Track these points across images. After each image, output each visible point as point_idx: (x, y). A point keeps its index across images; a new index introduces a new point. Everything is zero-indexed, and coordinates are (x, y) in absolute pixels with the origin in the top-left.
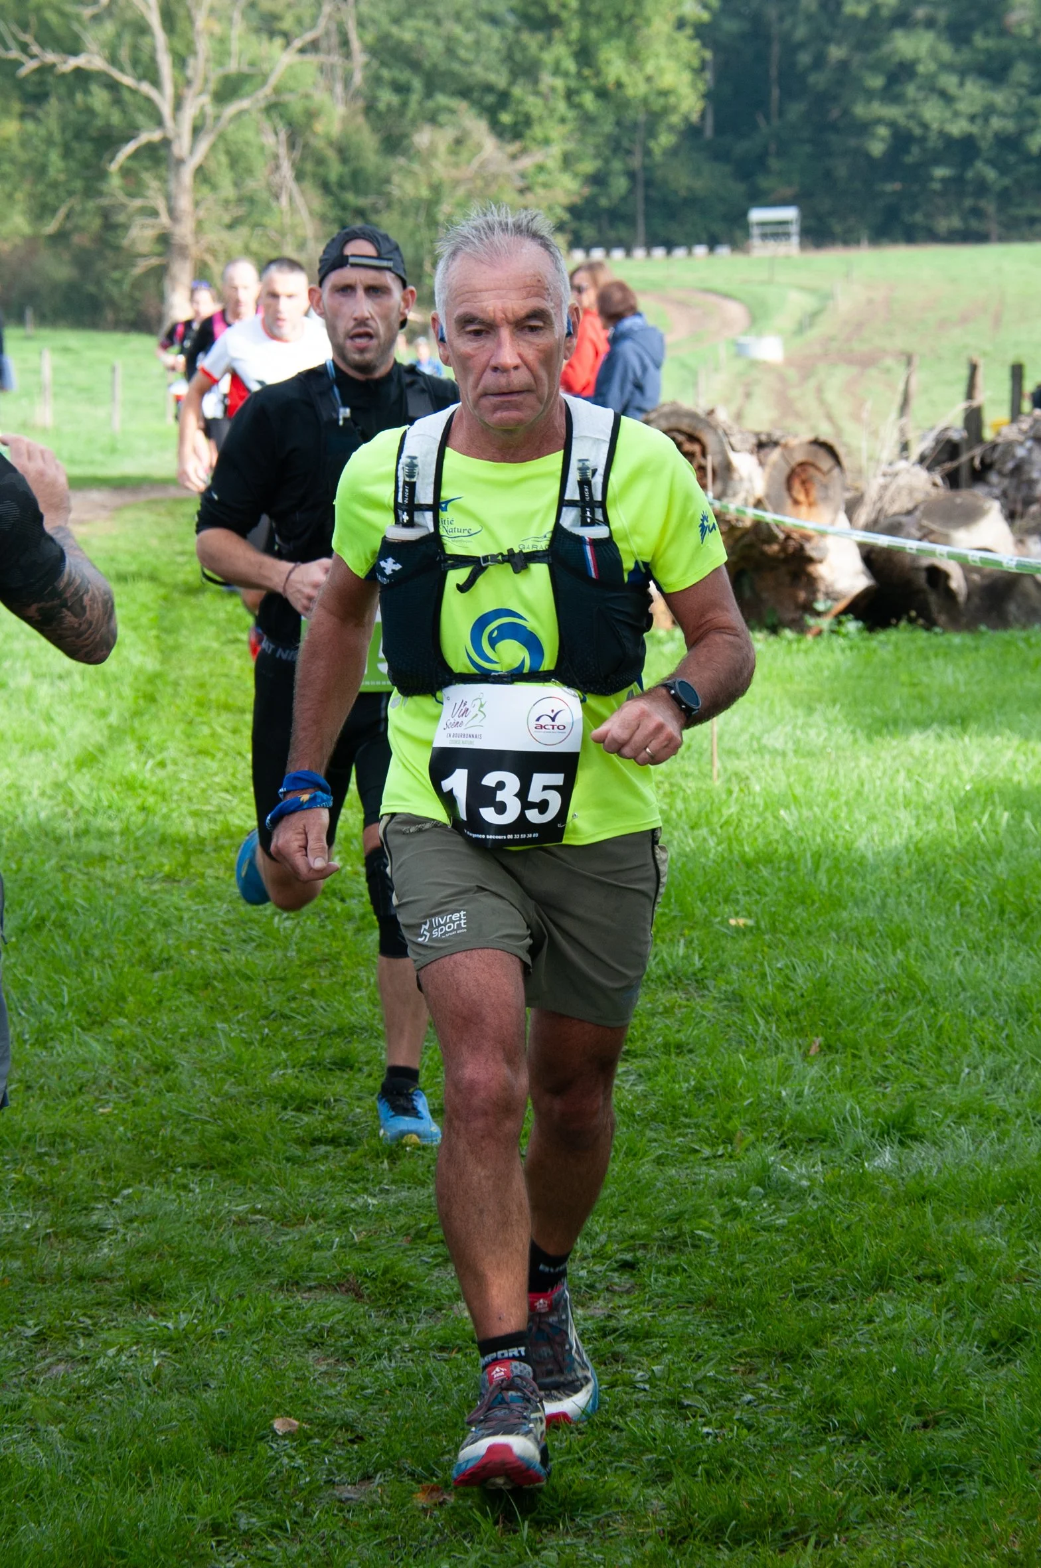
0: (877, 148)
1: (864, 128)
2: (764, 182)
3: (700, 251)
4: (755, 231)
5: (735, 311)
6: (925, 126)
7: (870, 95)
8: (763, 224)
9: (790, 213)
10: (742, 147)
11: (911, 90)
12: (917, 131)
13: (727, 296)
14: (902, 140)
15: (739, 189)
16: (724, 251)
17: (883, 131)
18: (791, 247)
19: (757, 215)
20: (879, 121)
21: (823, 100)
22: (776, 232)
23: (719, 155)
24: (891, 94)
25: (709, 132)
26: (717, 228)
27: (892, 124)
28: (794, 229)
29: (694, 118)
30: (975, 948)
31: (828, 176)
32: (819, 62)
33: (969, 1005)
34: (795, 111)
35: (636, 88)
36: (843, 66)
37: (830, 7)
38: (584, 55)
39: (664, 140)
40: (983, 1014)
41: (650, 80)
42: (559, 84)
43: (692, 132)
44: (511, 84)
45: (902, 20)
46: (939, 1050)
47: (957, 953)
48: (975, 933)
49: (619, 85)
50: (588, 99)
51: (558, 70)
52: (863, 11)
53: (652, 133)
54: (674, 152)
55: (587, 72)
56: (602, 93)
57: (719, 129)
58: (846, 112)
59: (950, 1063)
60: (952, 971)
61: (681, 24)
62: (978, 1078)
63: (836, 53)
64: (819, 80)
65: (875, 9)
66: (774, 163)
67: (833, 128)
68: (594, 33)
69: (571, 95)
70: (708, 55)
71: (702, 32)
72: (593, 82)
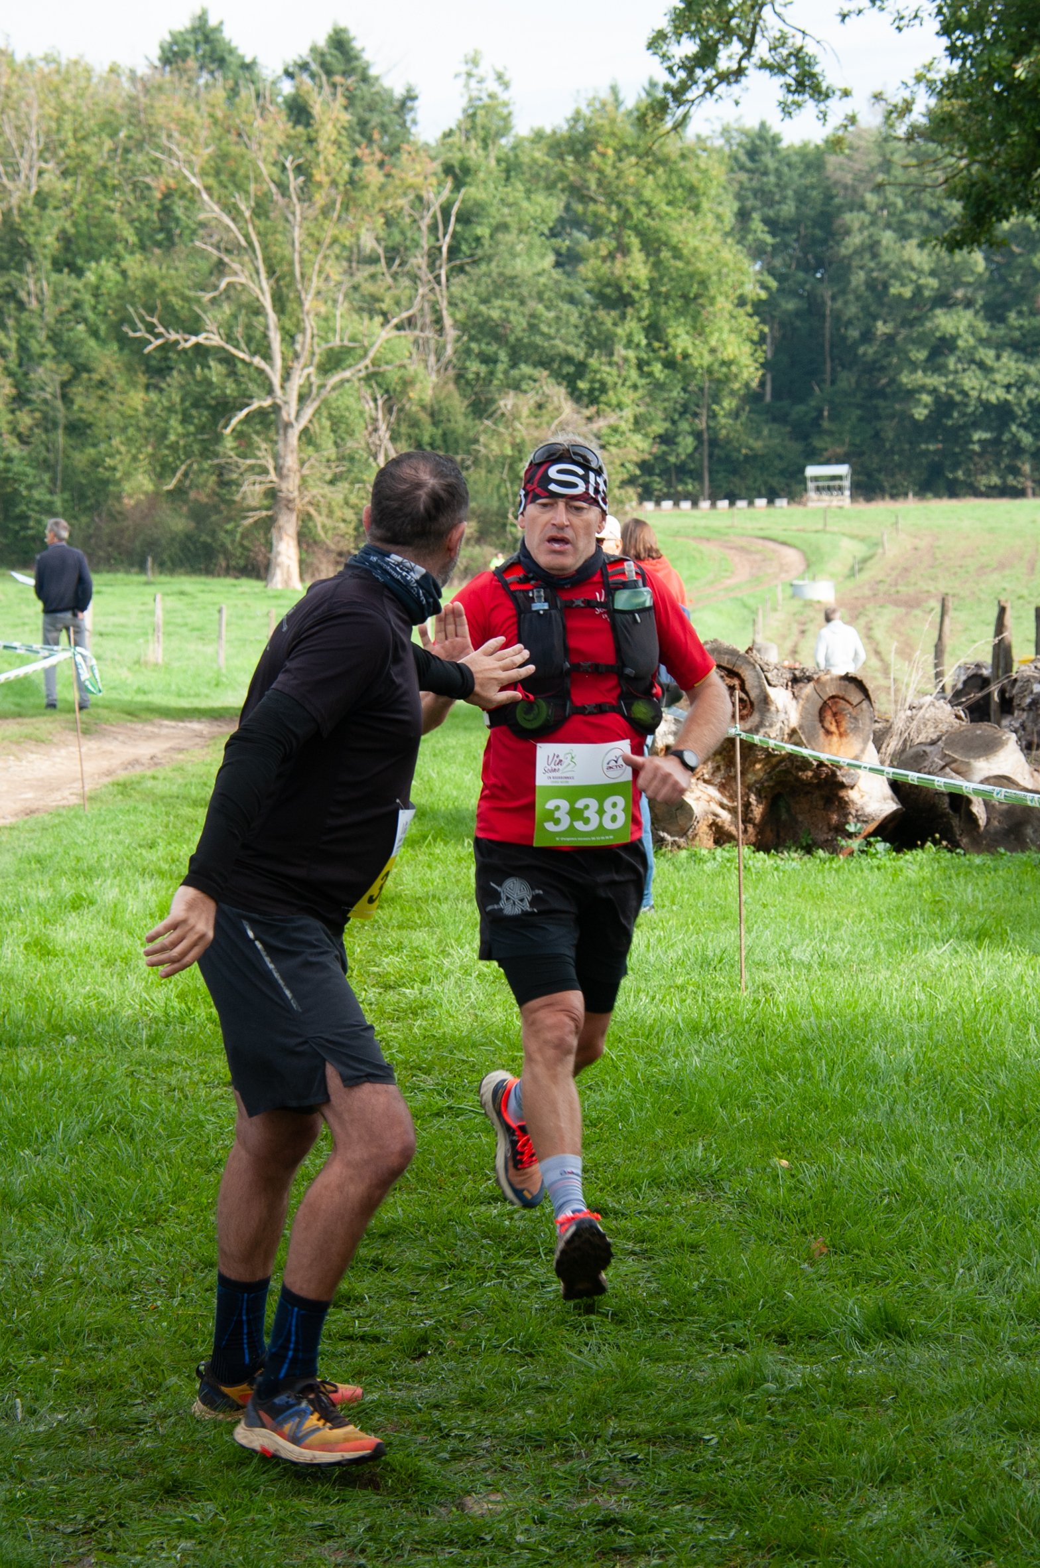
0: (920, 413)
1: (910, 394)
2: (817, 443)
3: (761, 502)
4: (811, 485)
5: (791, 556)
6: (965, 394)
7: (914, 366)
8: (816, 479)
9: (843, 470)
10: (798, 411)
11: (951, 362)
12: (958, 398)
13: (784, 543)
14: (943, 406)
15: (798, 447)
16: (782, 503)
17: (926, 398)
18: (844, 500)
19: (811, 471)
20: (922, 388)
21: (873, 368)
22: (829, 486)
23: (778, 418)
24: (934, 363)
25: (768, 398)
26: (776, 483)
27: (934, 391)
28: (847, 483)
29: (754, 384)
30: (974, 1153)
31: (877, 435)
32: (867, 336)
33: (967, 1209)
34: (847, 380)
35: (701, 359)
36: (890, 339)
37: (877, 288)
38: (654, 330)
39: (729, 403)
40: (978, 1217)
41: (713, 351)
42: (631, 354)
43: (753, 398)
44: (588, 355)
45: (943, 300)
46: (937, 1251)
47: (958, 1158)
48: (976, 1140)
49: (686, 356)
50: (657, 368)
51: (629, 344)
52: (907, 292)
53: (716, 399)
54: (736, 415)
55: (656, 345)
56: (669, 364)
57: (777, 395)
58: (892, 381)
59: (947, 1264)
60: (952, 1175)
61: (741, 302)
62: (972, 1279)
63: (881, 328)
64: (868, 351)
65: (919, 290)
66: (826, 424)
67: (882, 394)
68: (664, 311)
69: (641, 365)
70: (766, 329)
71: (760, 309)
72: (663, 353)
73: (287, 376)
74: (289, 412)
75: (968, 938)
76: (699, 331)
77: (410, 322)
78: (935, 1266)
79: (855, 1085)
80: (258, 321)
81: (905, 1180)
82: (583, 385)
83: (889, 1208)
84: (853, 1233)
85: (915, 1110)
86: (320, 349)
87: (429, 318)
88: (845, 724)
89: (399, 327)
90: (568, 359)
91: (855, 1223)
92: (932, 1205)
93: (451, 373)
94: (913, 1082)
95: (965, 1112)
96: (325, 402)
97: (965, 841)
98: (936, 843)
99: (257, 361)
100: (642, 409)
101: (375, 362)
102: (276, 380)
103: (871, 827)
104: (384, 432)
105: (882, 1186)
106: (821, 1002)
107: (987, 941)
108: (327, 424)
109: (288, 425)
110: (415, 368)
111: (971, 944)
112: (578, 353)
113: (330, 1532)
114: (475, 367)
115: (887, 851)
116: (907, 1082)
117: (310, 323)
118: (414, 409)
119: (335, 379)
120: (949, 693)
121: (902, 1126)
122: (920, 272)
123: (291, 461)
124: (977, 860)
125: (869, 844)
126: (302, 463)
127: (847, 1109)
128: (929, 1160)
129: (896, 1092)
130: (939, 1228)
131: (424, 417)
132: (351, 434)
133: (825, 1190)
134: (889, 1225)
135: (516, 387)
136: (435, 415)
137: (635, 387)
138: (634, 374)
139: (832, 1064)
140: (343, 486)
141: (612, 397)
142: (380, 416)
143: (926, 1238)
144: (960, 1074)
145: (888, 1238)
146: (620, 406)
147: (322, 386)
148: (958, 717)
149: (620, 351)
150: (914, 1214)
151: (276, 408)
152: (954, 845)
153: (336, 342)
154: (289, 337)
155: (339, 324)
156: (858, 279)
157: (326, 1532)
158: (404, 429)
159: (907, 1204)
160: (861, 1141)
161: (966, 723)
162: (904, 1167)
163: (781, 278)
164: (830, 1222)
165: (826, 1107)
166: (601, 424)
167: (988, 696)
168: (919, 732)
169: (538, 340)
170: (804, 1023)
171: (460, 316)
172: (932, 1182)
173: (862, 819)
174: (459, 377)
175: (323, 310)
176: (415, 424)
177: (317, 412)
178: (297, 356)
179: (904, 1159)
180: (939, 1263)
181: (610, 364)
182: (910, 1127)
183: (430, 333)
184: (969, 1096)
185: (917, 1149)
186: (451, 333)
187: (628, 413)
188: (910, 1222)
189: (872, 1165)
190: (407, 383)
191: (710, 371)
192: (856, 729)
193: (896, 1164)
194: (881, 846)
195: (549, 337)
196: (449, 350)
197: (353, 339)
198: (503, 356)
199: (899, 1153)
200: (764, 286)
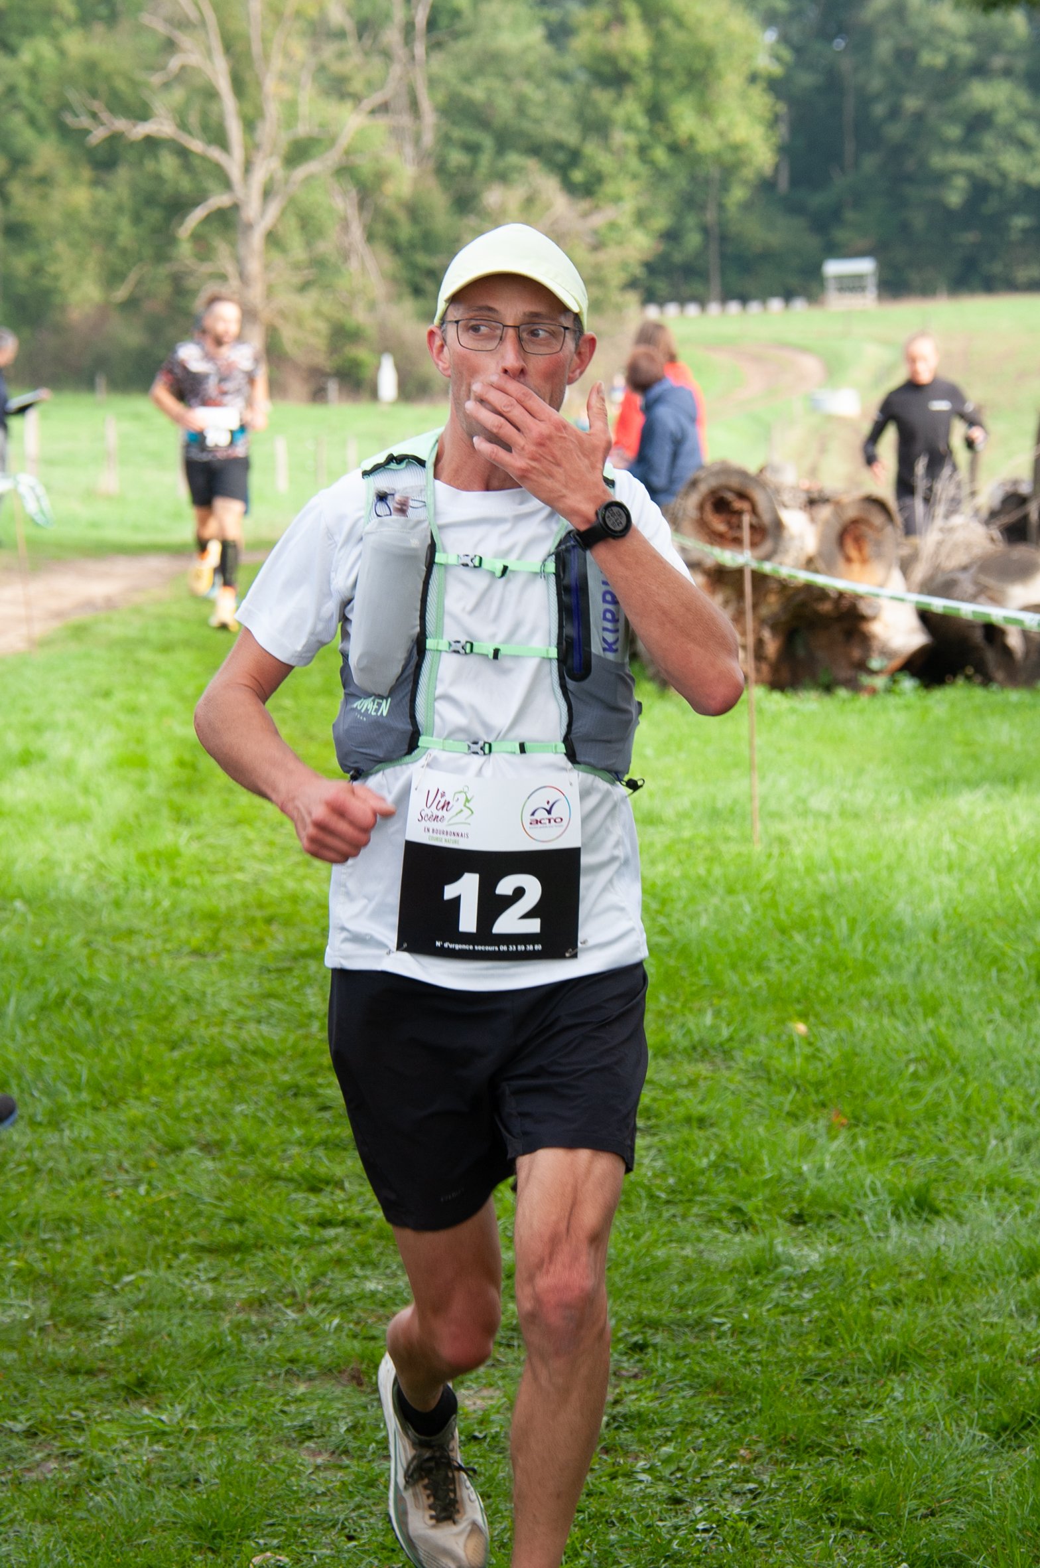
0: (954, 198)
1: (941, 178)
2: (840, 235)
3: (776, 304)
4: (830, 285)
5: (810, 365)
6: (1004, 176)
7: (946, 145)
8: (838, 277)
9: (865, 266)
10: (817, 200)
11: (989, 140)
12: (996, 181)
13: (804, 350)
14: (980, 190)
15: (814, 241)
16: (799, 305)
17: (960, 182)
18: (868, 301)
19: (834, 268)
20: (955, 171)
21: (899, 151)
22: (852, 285)
23: (793, 208)
24: (969, 144)
25: (783, 184)
26: (794, 281)
27: (970, 175)
28: (871, 282)
29: (768, 170)
30: (1008, 1015)
31: (905, 227)
32: (895, 113)
33: (1000, 1075)
34: (870, 163)
35: (708, 142)
36: (919, 117)
37: (906, 57)
38: (656, 111)
39: (738, 194)
40: (1013, 1084)
41: (722, 134)
42: (631, 140)
43: (766, 186)
44: (584, 139)
45: (979, 70)
46: (967, 1121)
47: (990, 1021)
48: (1010, 1000)
49: (692, 140)
50: (660, 155)
51: (629, 127)
52: (939, 60)
53: (725, 187)
54: (747, 206)
55: (659, 128)
56: (674, 149)
57: (795, 182)
58: (923, 163)
59: (978, 1135)
60: (983, 1040)
61: (753, 78)
62: (1005, 1150)
63: (912, 103)
64: (895, 132)
65: (952, 60)
66: (850, 215)
67: (910, 179)
68: (667, 89)
69: (643, 151)
70: (782, 108)
71: (775, 86)
72: (667, 138)
73: (248, 167)
74: (252, 209)
75: (1003, 781)
76: (705, 111)
77: (383, 108)
78: (965, 1137)
79: (878, 944)
80: (214, 107)
81: (932, 1046)
82: (578, 176)
83: (915, 1076)
84: (876, 1103)
85: (944, 969)
86: (284, 139)
87: (404, 101)
88: (868, 549)
89: (373, 112)
90: (559, 146)
91: (879, 1093)
92: (963, 1072)
93: (431, 165)
94: (943, 939)
95: (999, 971)
96: (292, 201)
97: (999, 675)
98: (968, 678)
99: (215, 153)
100: (644, 201)
101: (347, 153)
102: (235, 171)
103: (897, 662)
104: (357, 232)
105: (907, 1052)
106: (840, 854)
107: (1023, 786)
108: (292, 222)
109: (249, 226)
110: (391, 159)
111: (1006, 790)
112: (570, 136)
113: (309, 1433)
114: (457, 158)
115: (916, 689)
116: (935, 940)
117: (273, 110)
118: (389, 204)
119: (301, 172)
120: (984, 513)
121: (930, 987)
122: (953, 37)
123: (254, 266)
124: (1014, 696)
125: (895, 681)
126: (267, 267)
127: (869, 970)
128: (961, 1023)
129: (924, 951)
130: (970, 1097)
131: (402, 217)
132: (320, 233)
133: (846, 1058)
134: (915, 1094)
135: (503, 177)
136: (414, 211)
137: (635, 177)
138: (634, 163)
139: (853, 923)
140: (313, 294)
141: (609, 188)
142: (352, 213)
143: (955, 1108)
144: (994, 930)
145: (915, 1108)
146: (617, 199)
147: (287, 181)
148: (992, 540)
149: (621, 138)
150: (942, 1082)
151: (236, 207)
152: (987, 680)
153: (302, 130)
154: (249, 125)
155: (304, 109)
156: (884, 48)
157: (306, 1433)
158: (380, 228)
159: (935, 1071)
160: (887, 1004)
161: (1001, 546)
162: (931, 1032)
163: (798, 50)
164: (851, 1092)
165: (846, 968)
166: (598, 220)
167: (1025, 518)
168: (949, 556)
169: (526, 125)
170: (822, 878)
171: (440, 97)
172: (962, 1047)
173: (886, 653)
174: (441, 170)
175: (287, 92)
176: (390, 222)
177: (283, 212)
178: (257, 147)
179: (931, 1023)
180: (970, 1134)
181: (608, 148)
182: (938, 988)
183: (405, 120)
184: (1003, 954)
185: (946, 1011)
186: (430, 117)
187: (629, 206)
188: (938, 1090)
189: (895, 1030)
190: (381, 176)
191: (717, 157)
192: (879, 556)
193: (923, 1029)
194: (908, 684)
195: (537, 121)
196: (428, 139)
197: (321, 126)
198: (488, 142)
199: (925, 1016)
200: (778, 58)
